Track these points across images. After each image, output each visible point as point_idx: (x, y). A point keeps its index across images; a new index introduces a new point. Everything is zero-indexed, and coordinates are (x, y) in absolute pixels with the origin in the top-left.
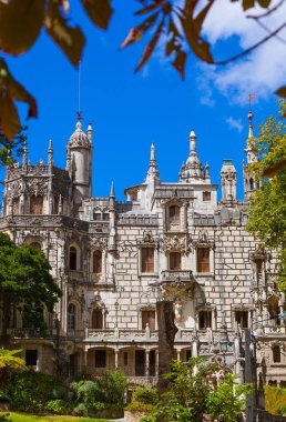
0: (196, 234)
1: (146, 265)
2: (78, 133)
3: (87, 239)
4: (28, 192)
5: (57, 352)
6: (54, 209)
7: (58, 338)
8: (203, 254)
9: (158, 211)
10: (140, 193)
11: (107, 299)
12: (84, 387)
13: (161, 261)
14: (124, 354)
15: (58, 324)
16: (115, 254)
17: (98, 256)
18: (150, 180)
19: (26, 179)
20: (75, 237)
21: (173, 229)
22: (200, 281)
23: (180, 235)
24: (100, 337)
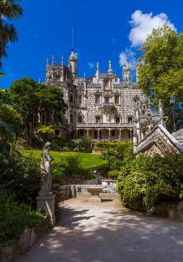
0: (114, 91)
1: (97, 101)
2: (72, 55)
3: (76, 91)
4: (55, 74)
5: (66, 130)
6: (64, 79)
7: (67, 125)
8: (117, 98)
9: (101, 82)
10: (94, 79)
11: (84, 113)
12: (77, 141)
13: (102, 100)
14: (90, 132)
15: (67, 121)
16: (86, 97)
17: (80, 98)
18: (97, 74)
19: (54, 69)
20: (72, 91)
21: (106, 89)
22: (116, 107)
23: (109, 91)
24: (82, 125)
